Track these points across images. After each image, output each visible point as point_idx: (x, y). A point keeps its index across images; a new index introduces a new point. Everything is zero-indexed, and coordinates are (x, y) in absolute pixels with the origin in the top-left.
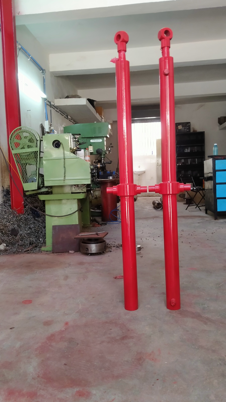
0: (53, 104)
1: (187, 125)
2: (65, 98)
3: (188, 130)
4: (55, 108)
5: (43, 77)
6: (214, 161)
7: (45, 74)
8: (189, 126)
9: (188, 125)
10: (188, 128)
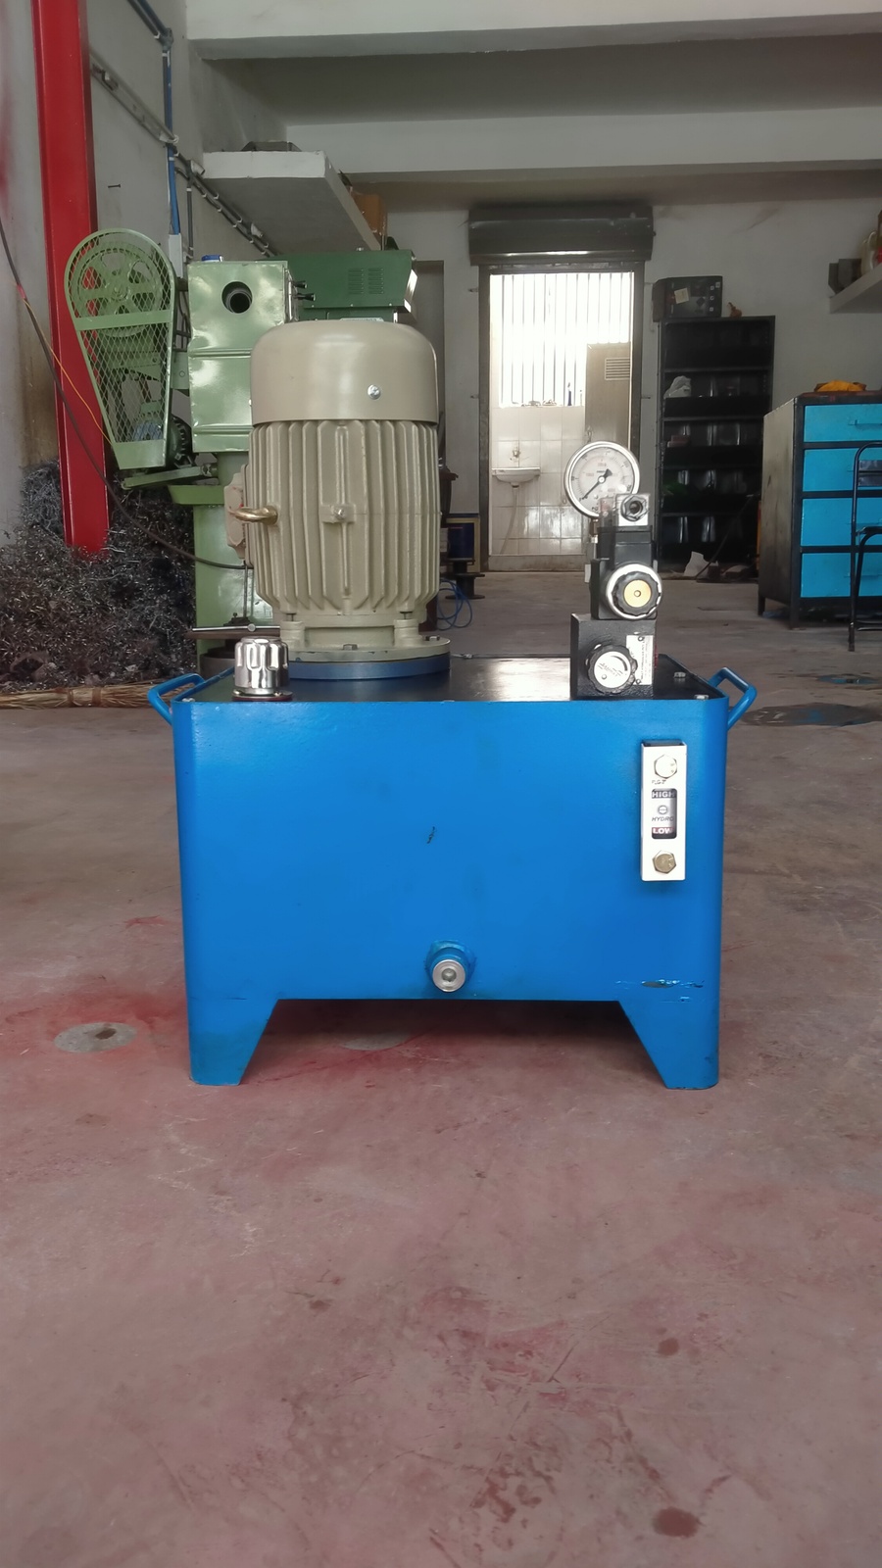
0: (200, 172)
1: (709, 287)
2: (243, 150)
3: (712, 309)
4: (204, 190)
5: (165, 59)
6: (802, 411)
7: (169, 48)
8: (718, 293)
9: (712, 288)
10: (712, 298)
